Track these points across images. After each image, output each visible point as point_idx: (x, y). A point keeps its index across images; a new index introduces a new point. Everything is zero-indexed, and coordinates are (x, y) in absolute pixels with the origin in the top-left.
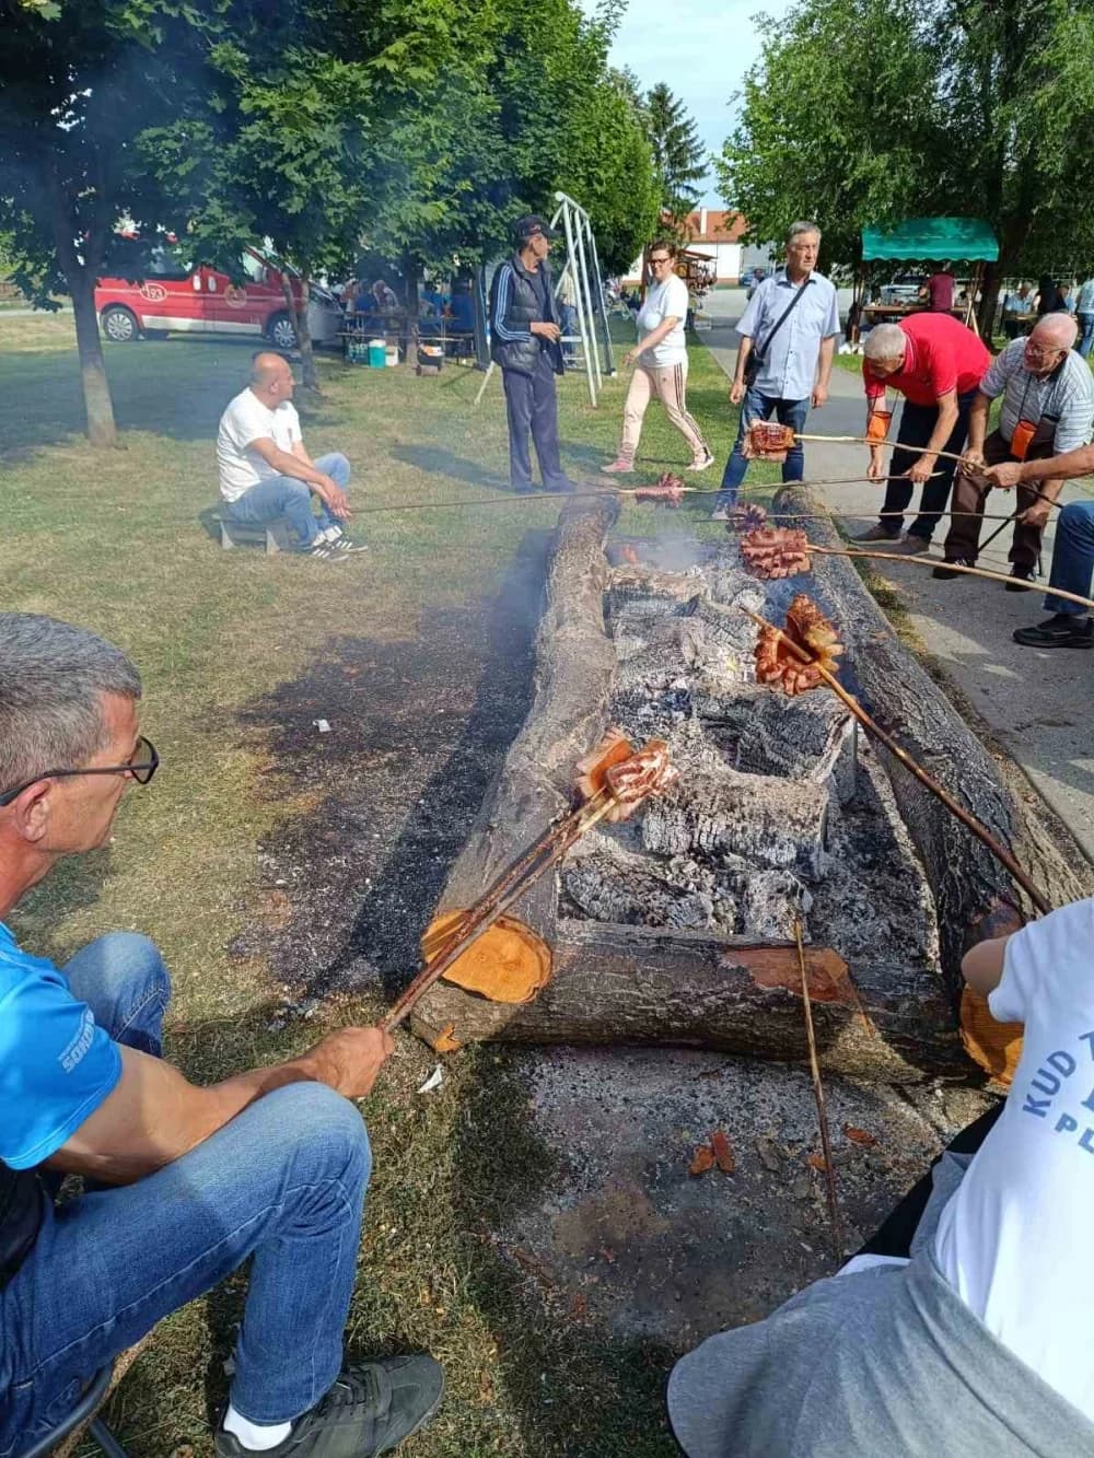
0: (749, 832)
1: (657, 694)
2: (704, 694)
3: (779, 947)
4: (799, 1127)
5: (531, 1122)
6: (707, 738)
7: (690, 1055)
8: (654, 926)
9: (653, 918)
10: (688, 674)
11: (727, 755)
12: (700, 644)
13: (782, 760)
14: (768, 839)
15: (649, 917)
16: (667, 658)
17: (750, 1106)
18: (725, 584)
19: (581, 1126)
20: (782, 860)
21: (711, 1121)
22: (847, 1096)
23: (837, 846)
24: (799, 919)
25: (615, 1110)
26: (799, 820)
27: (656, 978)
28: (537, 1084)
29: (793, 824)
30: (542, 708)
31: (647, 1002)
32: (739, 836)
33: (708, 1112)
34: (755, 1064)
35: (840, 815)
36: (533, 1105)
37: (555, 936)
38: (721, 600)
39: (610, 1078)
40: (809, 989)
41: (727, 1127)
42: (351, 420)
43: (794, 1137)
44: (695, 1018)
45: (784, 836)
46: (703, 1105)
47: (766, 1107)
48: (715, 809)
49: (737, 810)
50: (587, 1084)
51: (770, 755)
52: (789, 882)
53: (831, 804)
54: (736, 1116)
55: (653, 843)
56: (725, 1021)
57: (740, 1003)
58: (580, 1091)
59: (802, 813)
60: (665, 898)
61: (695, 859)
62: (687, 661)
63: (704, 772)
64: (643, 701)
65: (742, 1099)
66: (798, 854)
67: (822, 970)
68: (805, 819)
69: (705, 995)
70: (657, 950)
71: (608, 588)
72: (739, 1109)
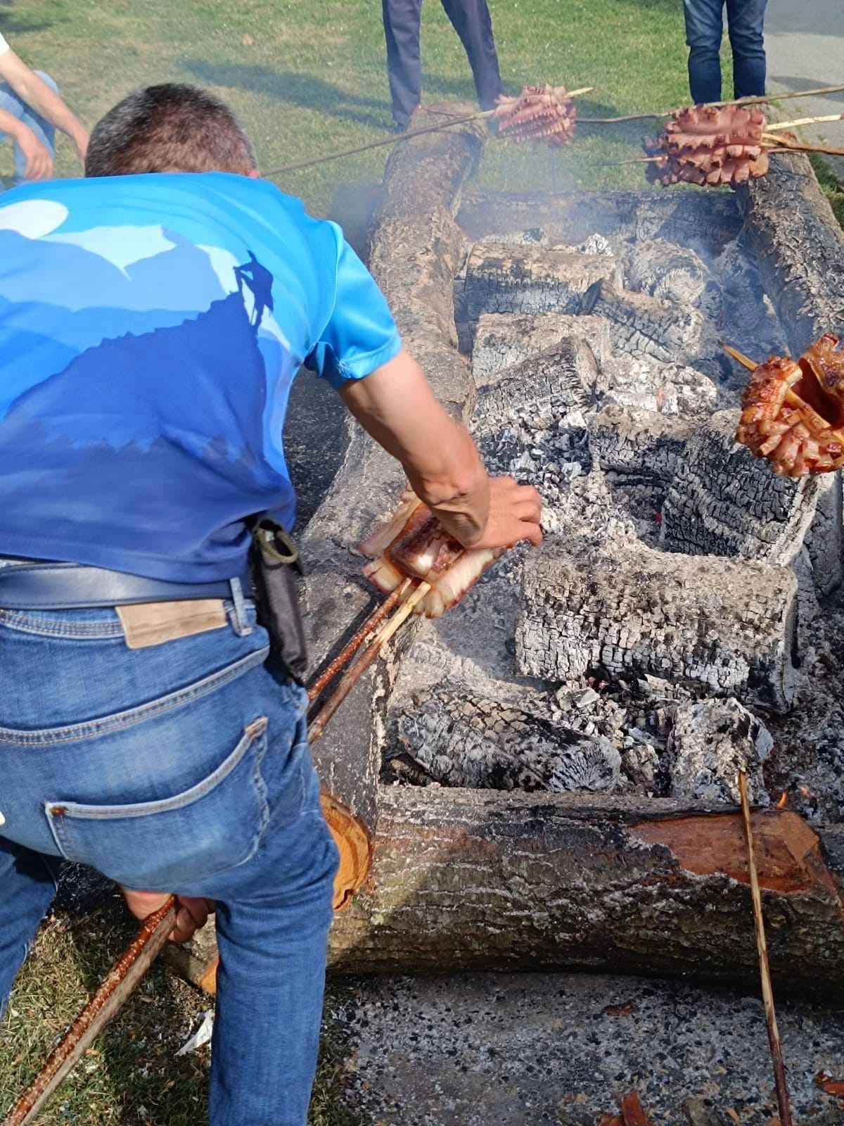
0: (677, 642)
1: (539, 437)
2: (609, 433)
3: (716, 814)
4: (752, 1080)
5: (349, 1091)
6: (615, 500)
7: (588, 982)
8: (529, 790)
9: (528, 778)
10: (585, 404)
11: (646, 526)
12: (605, 356)
13: (727, 531)
14: (707, 652)
15: (522, 777)
16: (553, 380)
17: (680, 1053)
18: (645, 261)
19: (424, 1093)
20: (727, 684)
21: (620, 1077)
22: (824, 1031)
23: (812, 657)
24: (751, 770)
25: (477, 1068)
26: (751, 622)
27: (531, 869)
28: (358, 1034)
29: (743, 628)
30: (357, 466)
31: (517, 905)
32: (661, 648)
33: (615, 1064)
34: (686, 991)
35: (817, 610)
36: (351, 1065)
37: (375, 811)
38: (636, 288)
39: (469, 1021)
40: (760, 875)
41: (643, 1085)
42: (64, 20)
43: (744, 1095)
44: (593, 926)
45: (729, 645)
46: (608, 1053)
47: (701, 1053)
48: (623, 610)
49: (657, 609)
50: (434, 1032)
51: (710, 523)
52: (735, 716)
53: (804, 595)
54: (657, 1067)
55: (531, 665)
56: (638, 928)
57: (658, 901)
58: (424, 1042)
59: (755, 611)
60: (547, 746)
61: (595, 687)
62: (584, 383)
63: (605, 554)
64: (517, 447)
65: (667, 1042)
66: (750, 672)
67: (780, 845)
68: (761, 619)
69: (606, 891)
70: (534, 826)
71: (463, 274)
72: (662, 1057)
